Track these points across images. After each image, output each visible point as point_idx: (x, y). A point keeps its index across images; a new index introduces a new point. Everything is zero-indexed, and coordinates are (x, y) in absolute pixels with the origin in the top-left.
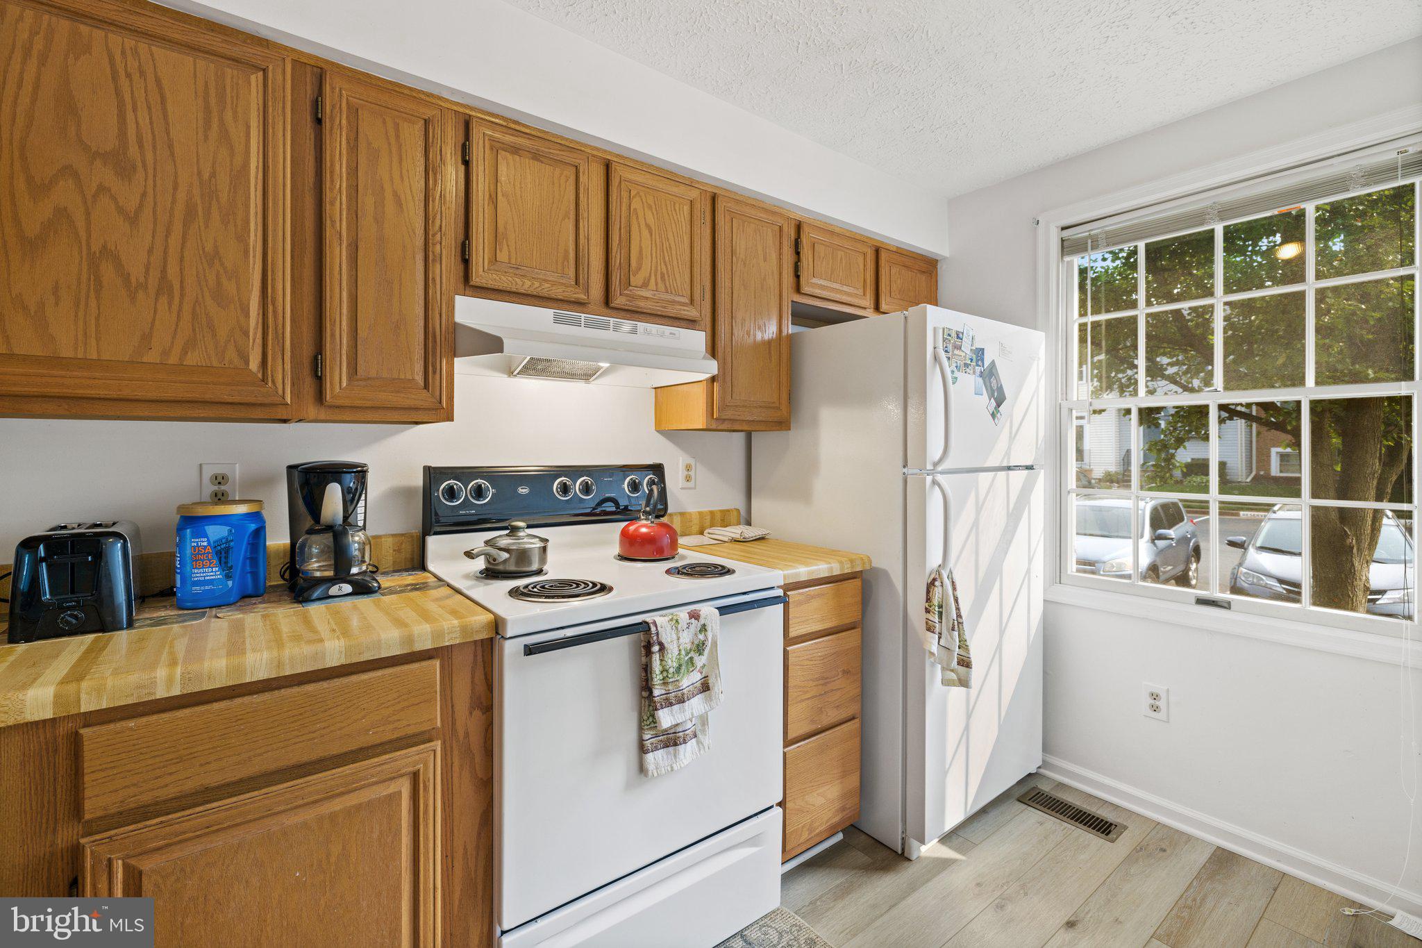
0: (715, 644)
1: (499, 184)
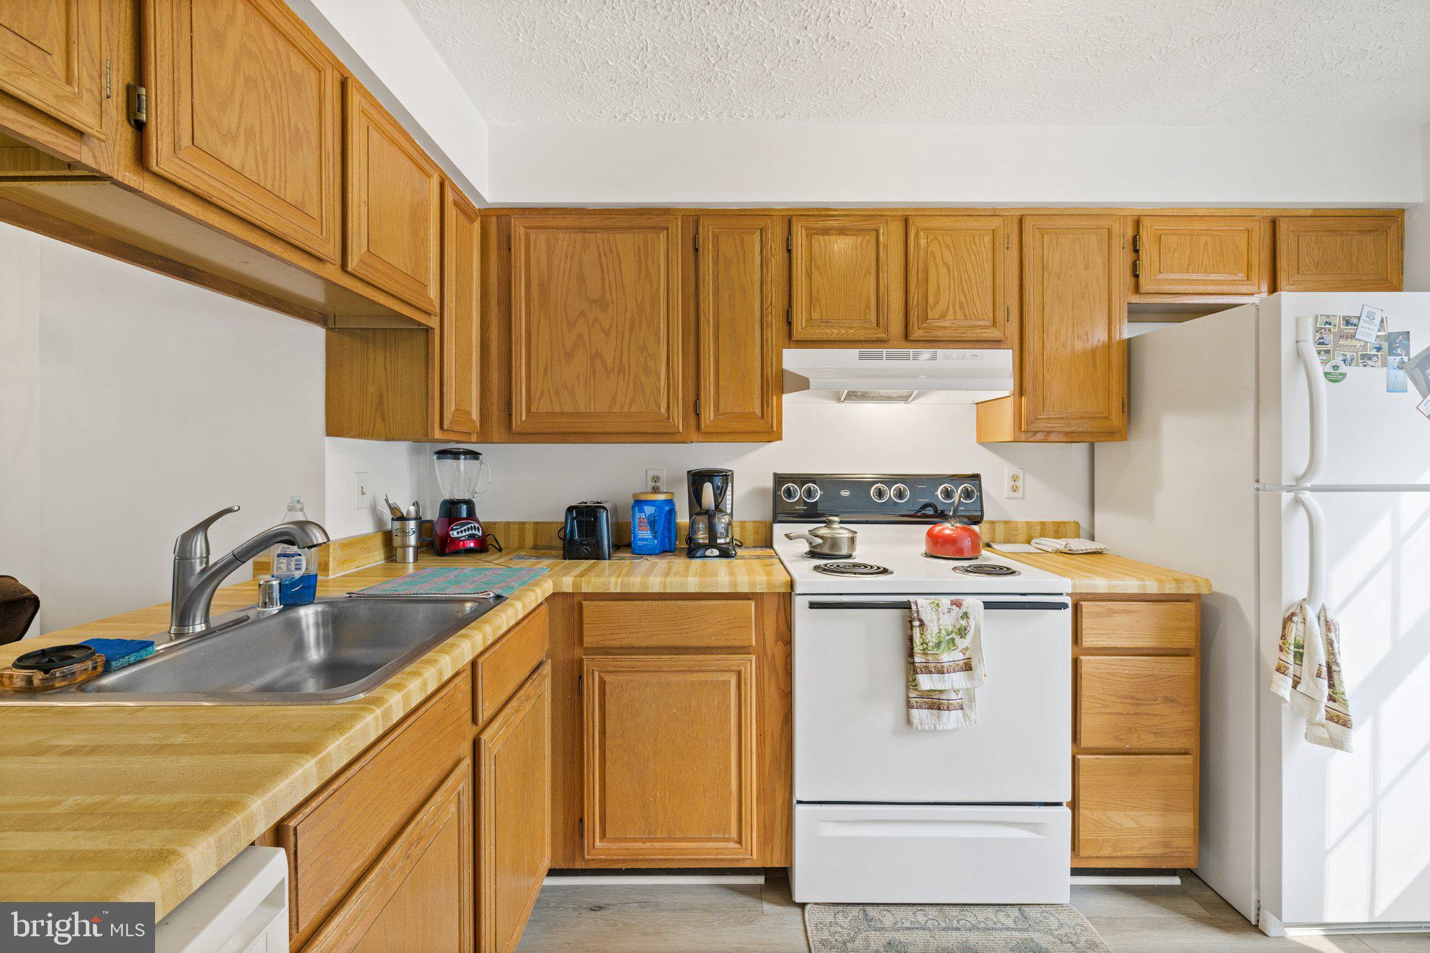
0: (978, 631)
1: (812, 262)
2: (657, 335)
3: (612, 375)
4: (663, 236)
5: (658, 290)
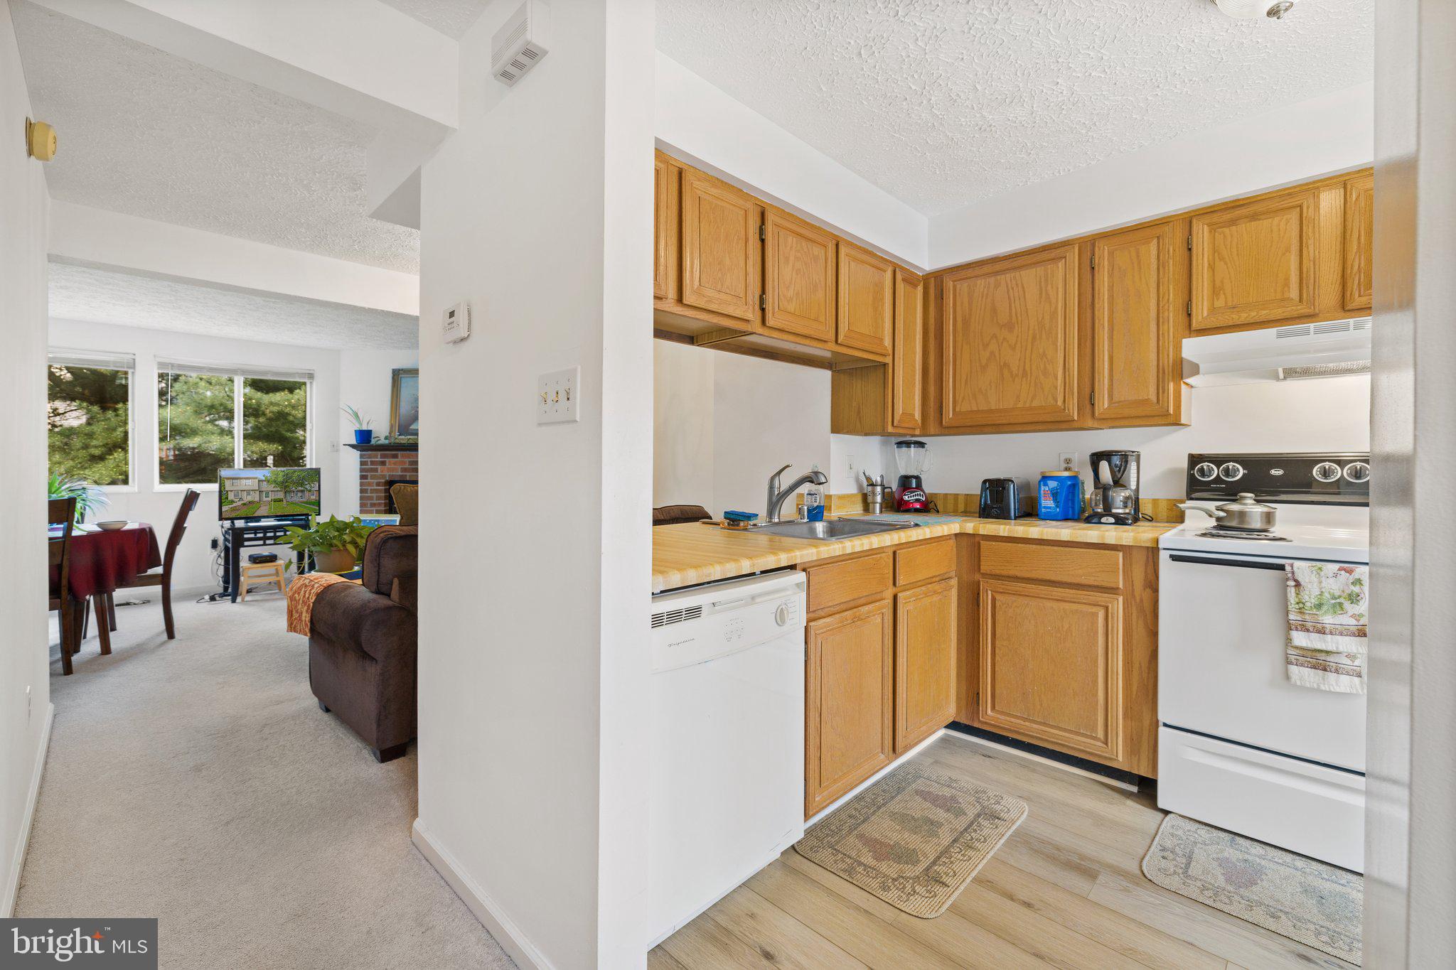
1: (1216, 254)
2: (1055, 343)
3: (1016, 379)
4: (1061, 264)
5: (1056, 308)
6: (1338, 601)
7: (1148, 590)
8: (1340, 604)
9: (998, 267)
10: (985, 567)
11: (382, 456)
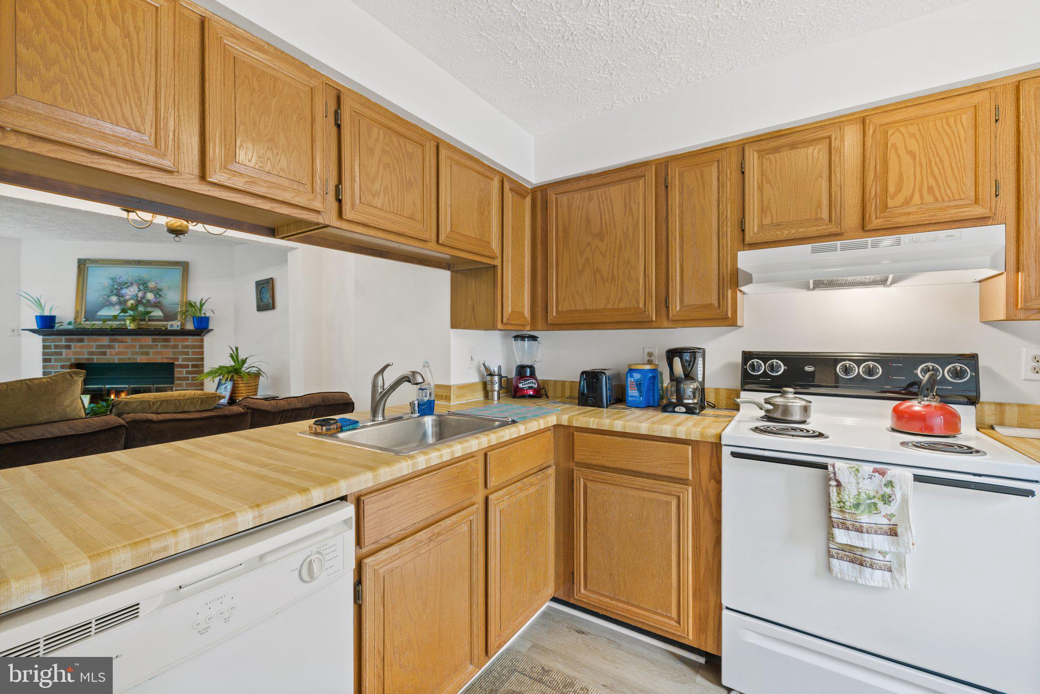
1: (764, 177)
2: (637, 253)
3: (607, 283)
4: (641, 182)
5: (638, 220)
6: (873, 501)
7: (713, 481)
8: (875, 504)
9: (592, 182)
10: (578, 457)
11: (67, 341)
